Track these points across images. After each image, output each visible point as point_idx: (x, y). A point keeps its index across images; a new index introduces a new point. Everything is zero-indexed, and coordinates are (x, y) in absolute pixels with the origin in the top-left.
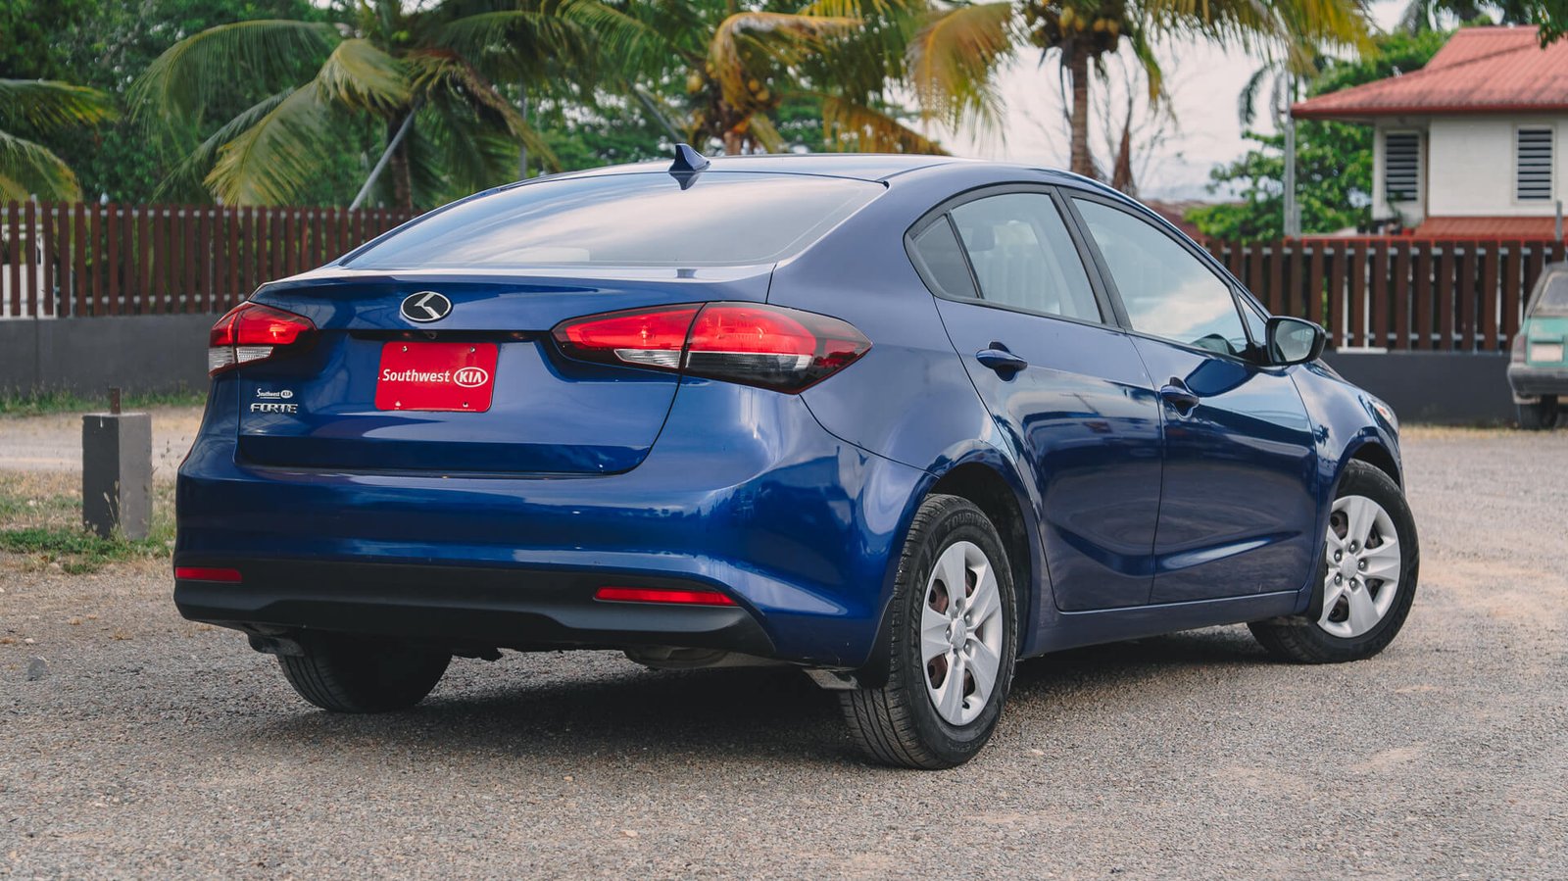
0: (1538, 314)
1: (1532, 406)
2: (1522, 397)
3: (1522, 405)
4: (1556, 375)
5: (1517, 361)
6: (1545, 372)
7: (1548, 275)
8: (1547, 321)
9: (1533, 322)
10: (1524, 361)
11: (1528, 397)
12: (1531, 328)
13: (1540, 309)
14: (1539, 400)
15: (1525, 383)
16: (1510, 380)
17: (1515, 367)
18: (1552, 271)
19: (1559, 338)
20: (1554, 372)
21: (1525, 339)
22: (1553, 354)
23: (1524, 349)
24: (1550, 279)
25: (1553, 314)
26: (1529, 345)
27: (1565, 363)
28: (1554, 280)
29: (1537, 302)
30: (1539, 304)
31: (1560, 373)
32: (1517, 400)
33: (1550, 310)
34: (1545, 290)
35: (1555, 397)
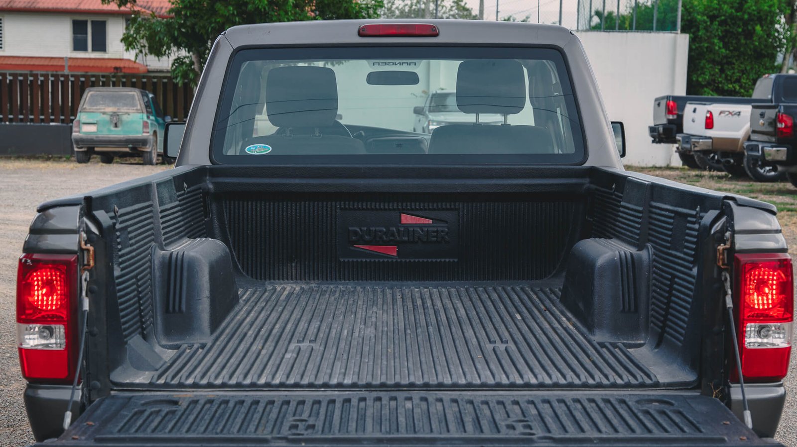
0: (84, 111)
1: (82, 152)
2: (77, 147)
3: (77, 152)
4: (95, 139)
5: (76, 132)
6: (89, 137)
7: (88, 93)
8: (89, 114)
9: (82, 114)
10: (79, 132)
11: (81, 148)
12: (82, 117)
13: (85, 109)
14: (86, 149)
15: (79, 141)
16: (73, 140)
17: (75, 135)
18: (90, 91)
19: (95, 122)
20: (94, 137)
21: (79, 121)
22: (92, 129)
23: (79, 126)
24: (89, 95)
25: (91, 111)
26: (81, 125)
27: (98, 133)
28: (92, 95)
29: (84, 104)
30: (84, 107)
31: (97, 137)
32: (76, 149)
33: (90, 109)
34: (87, 99)
35: (94, 148)
